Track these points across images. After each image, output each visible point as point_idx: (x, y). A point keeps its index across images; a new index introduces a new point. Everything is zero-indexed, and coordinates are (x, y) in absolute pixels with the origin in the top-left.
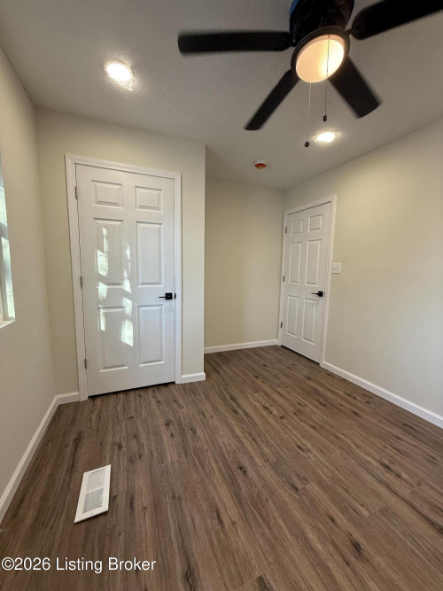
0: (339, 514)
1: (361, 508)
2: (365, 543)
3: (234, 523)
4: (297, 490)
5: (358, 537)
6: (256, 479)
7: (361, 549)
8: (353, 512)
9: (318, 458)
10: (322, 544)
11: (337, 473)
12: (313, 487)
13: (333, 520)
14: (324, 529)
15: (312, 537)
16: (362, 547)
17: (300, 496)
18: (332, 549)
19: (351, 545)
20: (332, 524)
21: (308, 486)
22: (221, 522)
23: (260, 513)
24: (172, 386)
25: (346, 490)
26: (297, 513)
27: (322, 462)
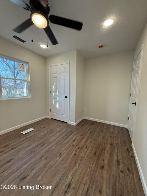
0: (36, 171)
1: (40, 177)
2: (26, 180)
3: (26, 150)
4: (41, 158)
5: (28, 178)
6: (41, 149)
7: (24, 179)
8: (38, 175)
9: (58, 160)
10: (24, 169)
11: (54, 167)
12: (44, 162)
13: (32, 170)
14: (29, 168)
15: (26, 166)
16: (25, 180)
17: (39, 160)
18: (22, 171)
19: (25, 176)
20: (31, 170)
21: (44, 161)
22: (26, 148)
23: (30, 153)
24: (66, 123)
25: (47, 171)
26: (33, 160)
27: (57, 161)
